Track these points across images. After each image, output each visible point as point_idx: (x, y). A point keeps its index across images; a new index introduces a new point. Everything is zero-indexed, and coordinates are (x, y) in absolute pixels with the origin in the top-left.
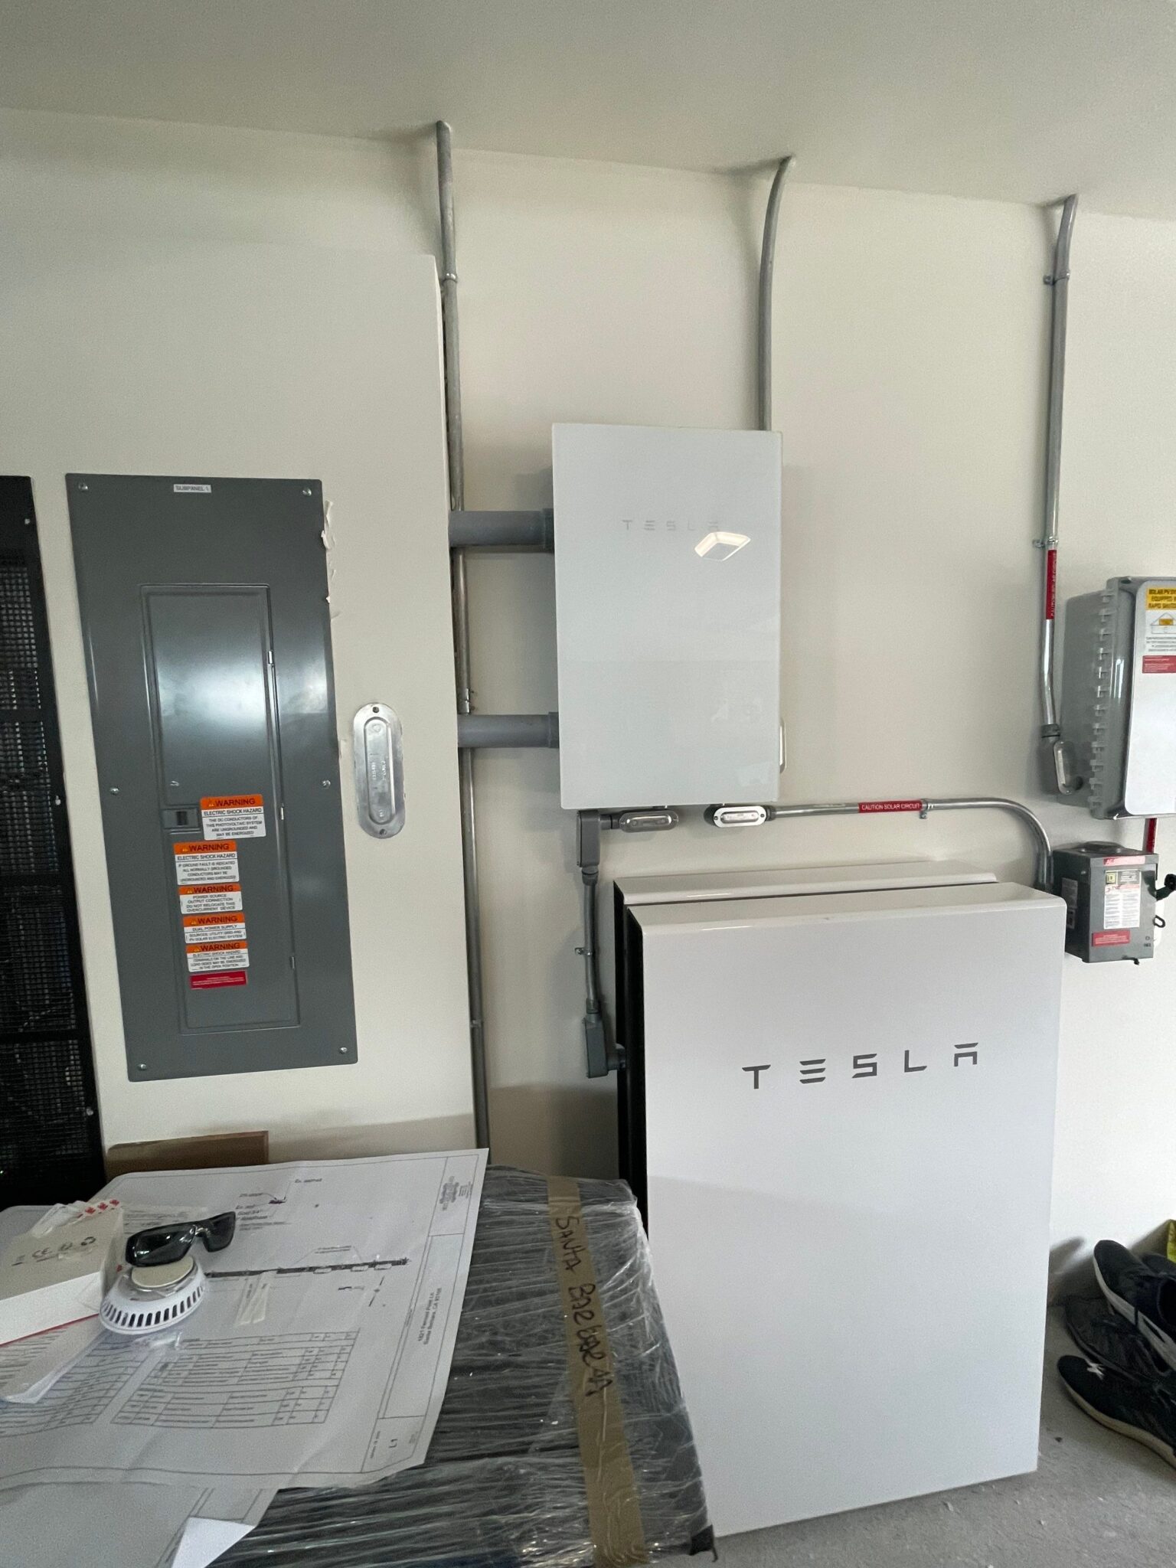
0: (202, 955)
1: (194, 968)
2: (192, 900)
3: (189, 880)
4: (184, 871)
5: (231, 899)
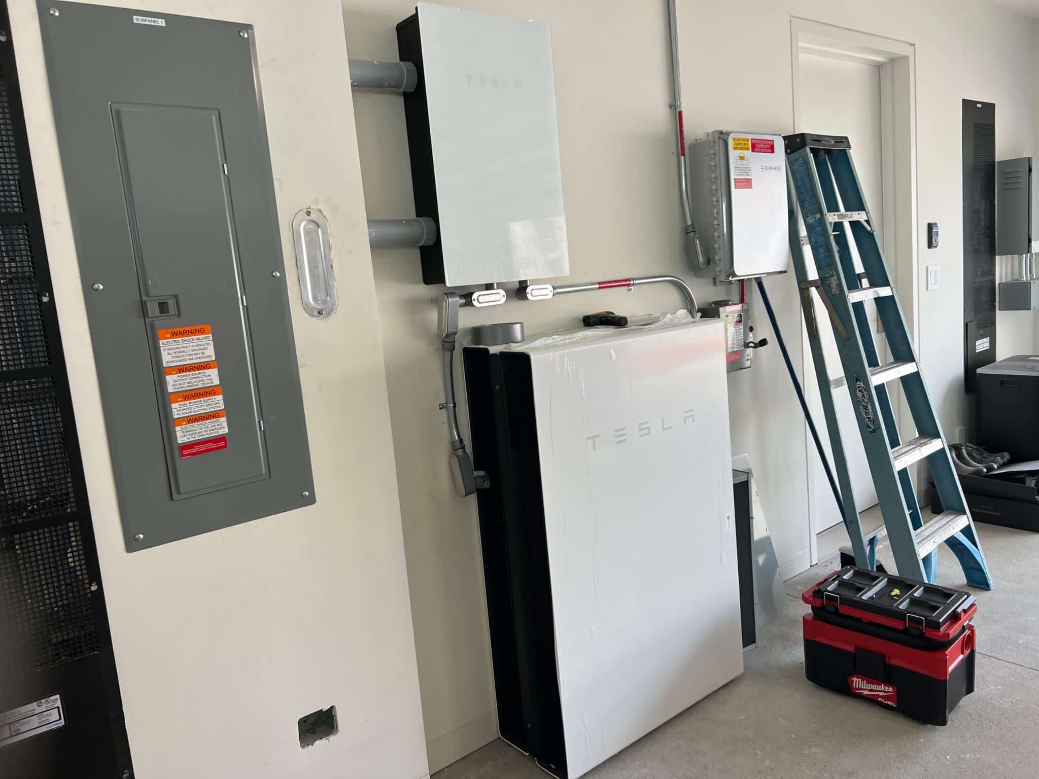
0: (189, 427)
1: (183, 439)
2: (177, 379)
3: (173, 361)
4: (168, 354)
5: (210, 376)
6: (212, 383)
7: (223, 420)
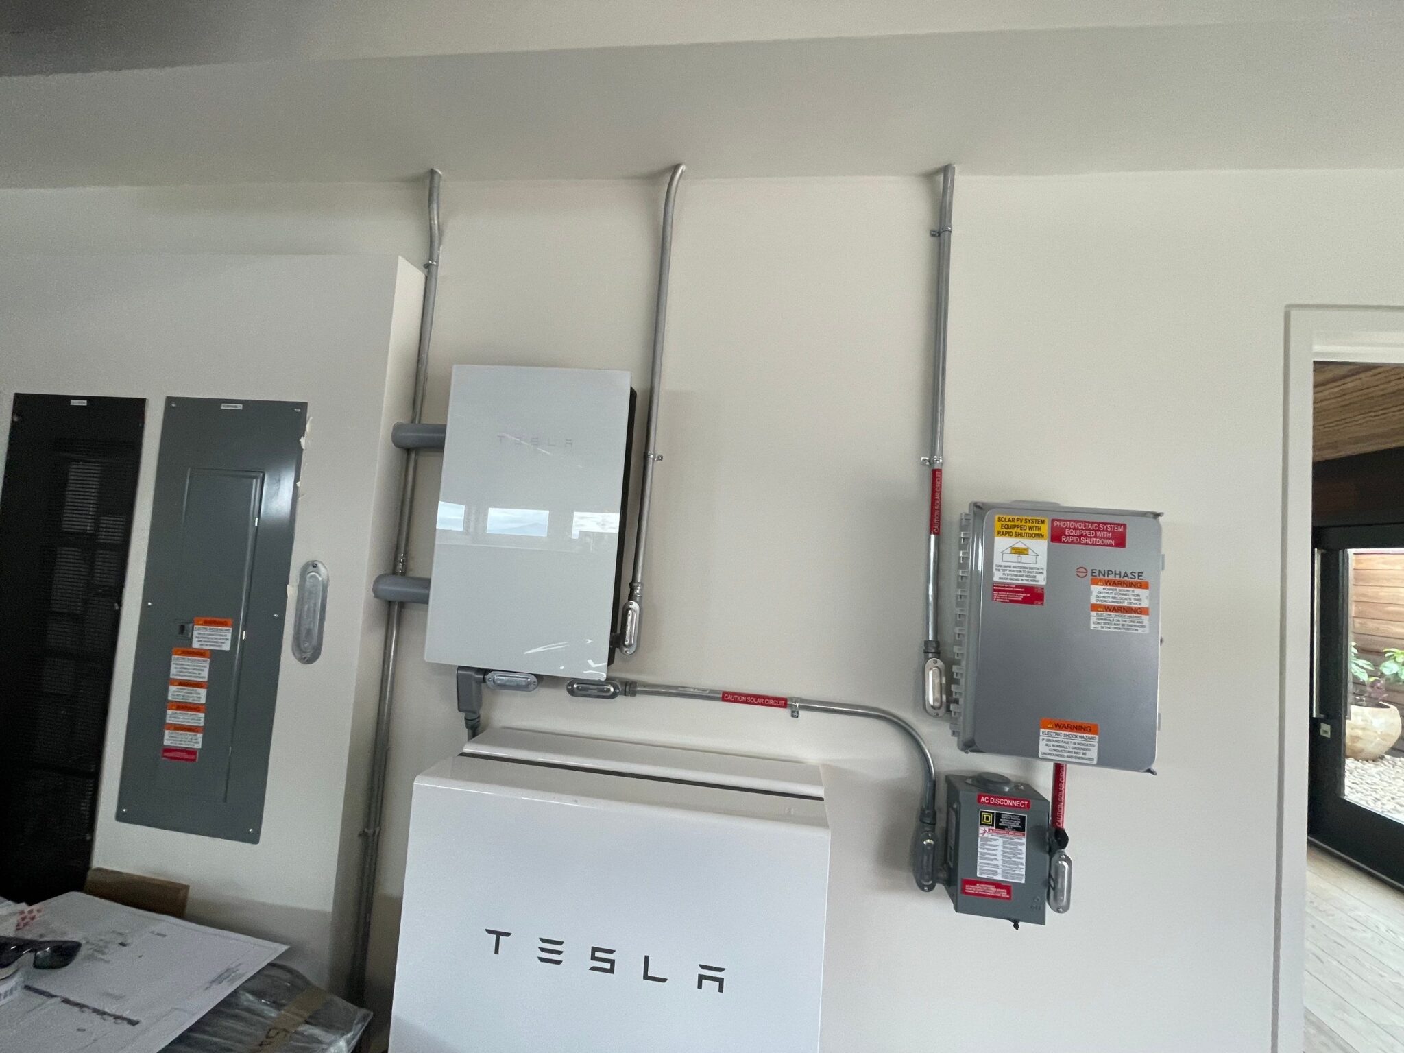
0: (174, 733)
1: (167, 742)
2: (176, 690)
3: (177, 675)
4: (176, 668)
5: (200, 694)
6: (199, 701)
7: (200, 736)
